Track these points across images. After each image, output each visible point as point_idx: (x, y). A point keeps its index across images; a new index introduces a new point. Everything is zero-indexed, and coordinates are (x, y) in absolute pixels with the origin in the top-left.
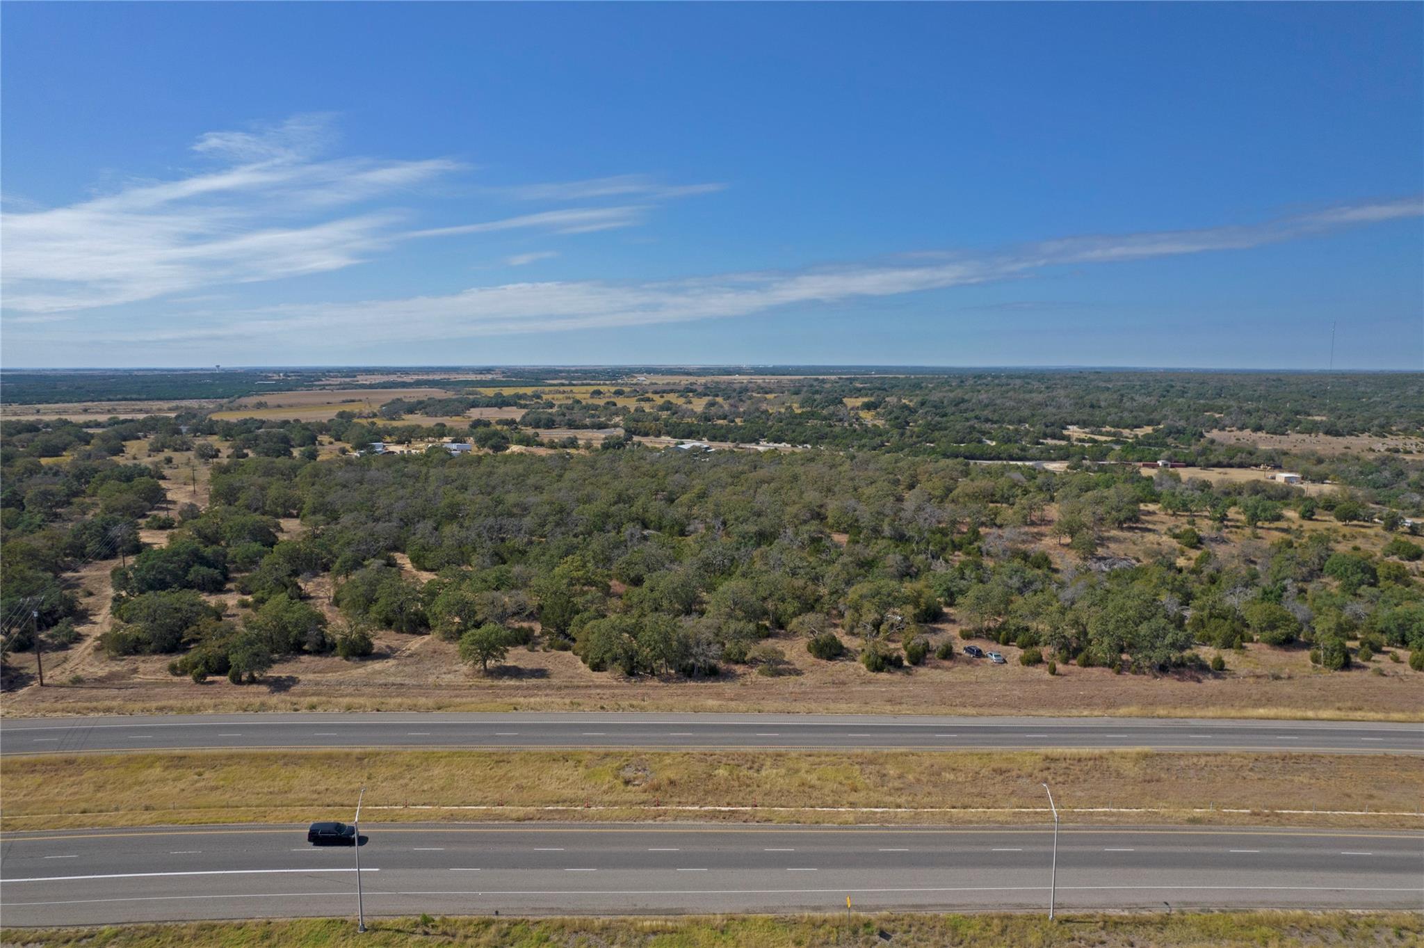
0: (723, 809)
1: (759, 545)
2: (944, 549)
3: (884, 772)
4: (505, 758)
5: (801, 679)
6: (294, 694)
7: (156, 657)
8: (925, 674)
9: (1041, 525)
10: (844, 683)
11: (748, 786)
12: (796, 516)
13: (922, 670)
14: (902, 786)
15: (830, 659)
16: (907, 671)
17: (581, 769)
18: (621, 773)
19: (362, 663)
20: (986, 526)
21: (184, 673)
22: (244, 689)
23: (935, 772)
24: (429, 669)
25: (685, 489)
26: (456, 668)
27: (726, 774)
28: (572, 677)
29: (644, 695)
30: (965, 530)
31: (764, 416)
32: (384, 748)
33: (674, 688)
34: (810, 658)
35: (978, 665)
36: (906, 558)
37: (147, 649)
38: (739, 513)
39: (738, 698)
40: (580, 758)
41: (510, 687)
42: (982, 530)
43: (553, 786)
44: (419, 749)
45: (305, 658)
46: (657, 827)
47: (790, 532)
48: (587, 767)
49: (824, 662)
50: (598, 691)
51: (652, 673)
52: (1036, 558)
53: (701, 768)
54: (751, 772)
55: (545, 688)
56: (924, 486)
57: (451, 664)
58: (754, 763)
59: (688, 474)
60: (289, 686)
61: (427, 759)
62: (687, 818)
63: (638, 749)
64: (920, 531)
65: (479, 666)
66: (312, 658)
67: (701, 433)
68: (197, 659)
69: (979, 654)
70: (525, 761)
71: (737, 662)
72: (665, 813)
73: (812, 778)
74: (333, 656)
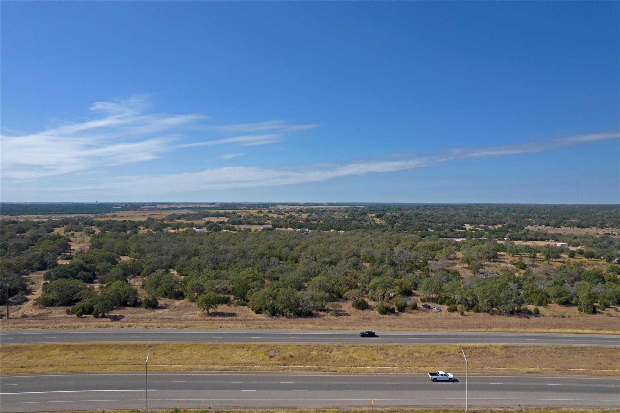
0: (314, 367)
1: (330, 266)
2: (412, 269)
3: (388, 353)
4: (216, 347)
5: (349, 317)
6: (122, 322)
7: (60, 307)
8: (405, 316)
9: (455, 260)
10: (369, 319)
11: (326, 358)
12: (347, 255)
13: (404, 314)
14: (396, 359)
15: (362, 309)
16: (397, 314)
17: (250, 352)
18: (269, 353)
19: (153, 310)
20: (431, 260)
21: (73, 313)
22: (100, 320)
23: (411, 354)
24: (183, 313)
25: (298, 245)
26: (195, 312)
27: (316, 353)
28: (247, 316)
29: (279, 323)
30: (421, 261)
31: (332, 220)
32: (161, 342)
33: (293, 320)
34: (354, 309)
35: (429, 312)
36: (395, 272)
37: (57, 304)
38: (322, 253)
39: (322, 324)
40: (249, 347)
41: (218, 320)
42: (429, 262)
43: (237, 358)
44: (177, 343)
45: (128, 308)
46: (285, 373)
47: (344, 261)
48: (253, 351)
49: (360, 311)
50: (259, 322)
51: (283, 315)
52: (453, 272)
53: (304, 351)
54: (327, 353)
55: (235, 320)
56: (403, 243)
57: (193, 311)
58: (329, 349)
59: (300, 239)
60: (120, 319)
61: (180, 347)
62: (298, 370)
63: (276, 343)
64: (401, 261)
65: (206, 311)
66: (131, 308)
67: (305, 227)
68: (79, 307)
69: (429, 307)
70: (225, 348)
71: (321, 310)
72: (288, 368)
73: (355, 356)
74: (141, 307)
